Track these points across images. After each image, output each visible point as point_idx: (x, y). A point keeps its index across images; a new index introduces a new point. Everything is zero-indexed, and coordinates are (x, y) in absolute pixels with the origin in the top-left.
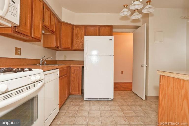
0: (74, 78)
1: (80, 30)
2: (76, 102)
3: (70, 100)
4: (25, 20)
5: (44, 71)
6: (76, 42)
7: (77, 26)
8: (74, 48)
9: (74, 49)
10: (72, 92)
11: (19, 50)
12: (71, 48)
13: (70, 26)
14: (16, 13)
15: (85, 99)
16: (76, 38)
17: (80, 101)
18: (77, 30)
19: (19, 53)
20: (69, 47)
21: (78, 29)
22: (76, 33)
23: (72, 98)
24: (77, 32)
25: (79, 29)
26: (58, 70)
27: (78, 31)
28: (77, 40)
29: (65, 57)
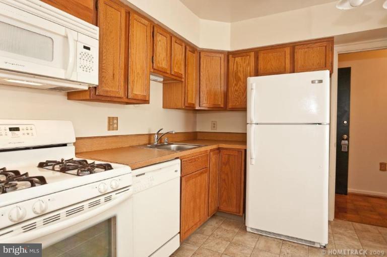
0: (227, 174)
1: (244, 63)
2: (227, 230)
3: (217, 223)
4: (114, 70)
5: (132, 170)
6: (236, 90)
7: (236, 54)
8: (230, 105)
9: (230, 107)
10: (222, 206)
11: (115, 121)
12: (222, 106)
13: (220, 55)
14: (91, 66)
15: (248, 230)
16: (235, 82)
17: (237, 230)
18: (237, 62)
19: (115, 126)
20: (220, 103)
21: (238, 59)
22: (235, 69)
23: (221, 220)
24: (237, 68)
25: (242, 59)
26: (179, 161)
27: (239, 66)
28: (235, 87)
29: (214, 125)
